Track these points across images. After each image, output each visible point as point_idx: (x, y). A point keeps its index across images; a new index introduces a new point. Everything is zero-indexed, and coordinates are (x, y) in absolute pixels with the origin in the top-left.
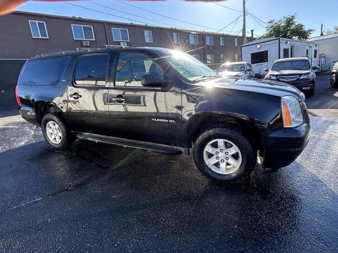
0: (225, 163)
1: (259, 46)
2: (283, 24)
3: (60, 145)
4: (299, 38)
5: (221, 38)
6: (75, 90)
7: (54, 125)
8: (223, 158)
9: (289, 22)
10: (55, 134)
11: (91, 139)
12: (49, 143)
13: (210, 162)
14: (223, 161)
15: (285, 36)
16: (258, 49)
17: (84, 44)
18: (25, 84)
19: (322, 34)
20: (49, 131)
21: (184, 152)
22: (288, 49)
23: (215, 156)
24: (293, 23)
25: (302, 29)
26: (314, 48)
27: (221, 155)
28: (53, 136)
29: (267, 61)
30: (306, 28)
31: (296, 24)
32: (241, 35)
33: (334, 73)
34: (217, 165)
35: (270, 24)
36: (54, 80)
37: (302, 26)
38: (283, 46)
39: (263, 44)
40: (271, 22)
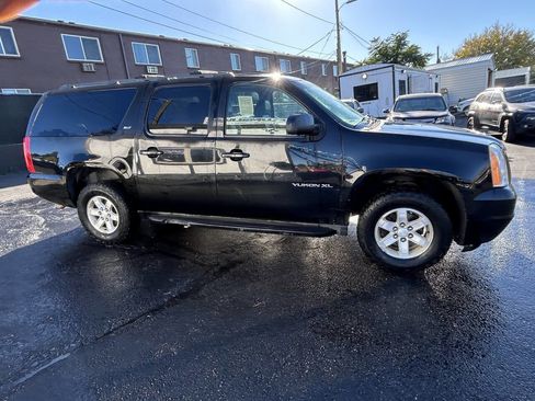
0: (407, 243)
1: (365, 76)
2: (391, 45)
3: (117, 234)
4: (415, 65)
5: (302, 63)
6: (151, 143)
7: (104, 202)
8: (404, 235)
9: (400, 41)
10: (104, 217)
11: (176, 222)
12: (91, 234)
13: (384, 244)
14: (403, 239)
15: (395, 62)
16: (364, 80)
17: (85, 69)
18: (45, 135)
19: (439, 61)
20: (91, 212)
21: (339, 231)
22: (404, 82)
23: (392, 233)
24: (404, 44)
25: (417, 52)
26: (435, 80)
27: (400, 231)
28: (101, 222)
29: (377, 98)
30: (423, 52)
31: (410, 45)
32: (335, 59)
33: (471, 115)
34: (395, 247)
35: (374, 44)
36: (108, 127)
37: (417, 48)
38: (399, 77)
39: (370, 73)
40: (375, 41)
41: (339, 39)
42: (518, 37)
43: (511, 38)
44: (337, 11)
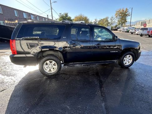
2: (64, 16)
31: (69, 16)
40: (60, 14)
41: (52, 12)
42: (85, 18)
43: (84, 18)
44: (51, 4)
